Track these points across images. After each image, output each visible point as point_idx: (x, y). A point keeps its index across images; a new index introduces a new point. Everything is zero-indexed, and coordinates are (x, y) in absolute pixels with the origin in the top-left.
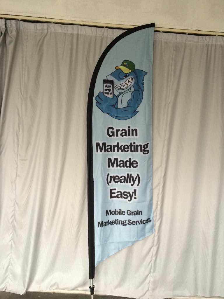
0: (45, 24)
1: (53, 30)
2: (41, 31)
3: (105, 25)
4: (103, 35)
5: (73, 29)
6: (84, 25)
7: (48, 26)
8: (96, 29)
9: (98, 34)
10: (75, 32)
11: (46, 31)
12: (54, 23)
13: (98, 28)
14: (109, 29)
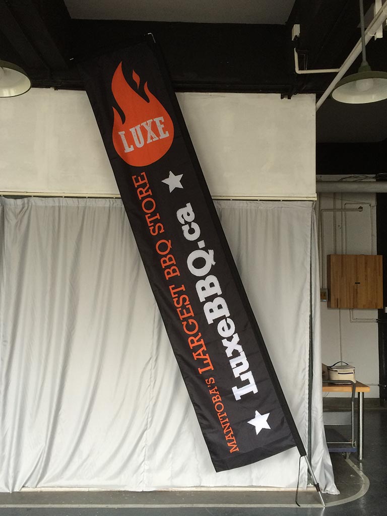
0: (26, 199)
1: (34, 204)
2: (21, 206)
3: (87, 196)
4: (86, 204)
5: (54, 201)
6: (65, 197)
7: (28, 201)
8: (78, 201)
9: (80, 205)
10: (57, 204)
11: (26, 205)
12: (34, 196)
13: (79, 199)
14: (91, 199)
